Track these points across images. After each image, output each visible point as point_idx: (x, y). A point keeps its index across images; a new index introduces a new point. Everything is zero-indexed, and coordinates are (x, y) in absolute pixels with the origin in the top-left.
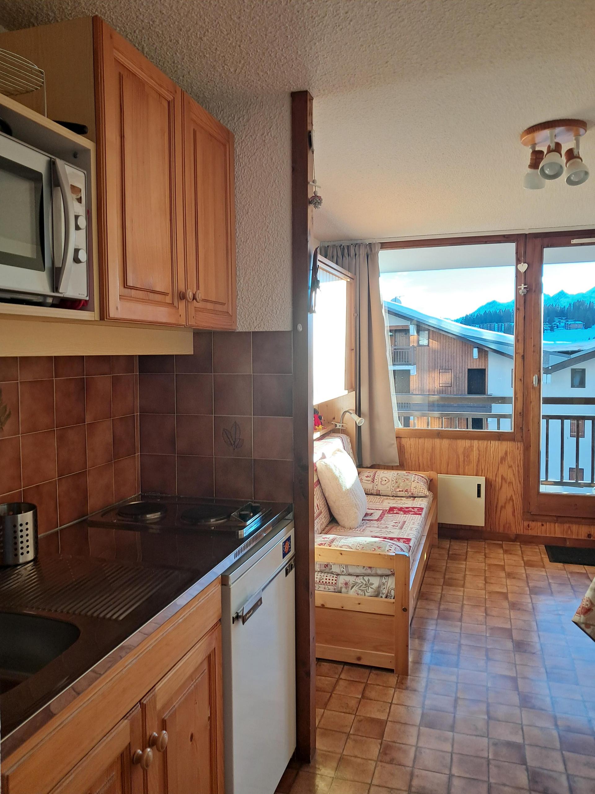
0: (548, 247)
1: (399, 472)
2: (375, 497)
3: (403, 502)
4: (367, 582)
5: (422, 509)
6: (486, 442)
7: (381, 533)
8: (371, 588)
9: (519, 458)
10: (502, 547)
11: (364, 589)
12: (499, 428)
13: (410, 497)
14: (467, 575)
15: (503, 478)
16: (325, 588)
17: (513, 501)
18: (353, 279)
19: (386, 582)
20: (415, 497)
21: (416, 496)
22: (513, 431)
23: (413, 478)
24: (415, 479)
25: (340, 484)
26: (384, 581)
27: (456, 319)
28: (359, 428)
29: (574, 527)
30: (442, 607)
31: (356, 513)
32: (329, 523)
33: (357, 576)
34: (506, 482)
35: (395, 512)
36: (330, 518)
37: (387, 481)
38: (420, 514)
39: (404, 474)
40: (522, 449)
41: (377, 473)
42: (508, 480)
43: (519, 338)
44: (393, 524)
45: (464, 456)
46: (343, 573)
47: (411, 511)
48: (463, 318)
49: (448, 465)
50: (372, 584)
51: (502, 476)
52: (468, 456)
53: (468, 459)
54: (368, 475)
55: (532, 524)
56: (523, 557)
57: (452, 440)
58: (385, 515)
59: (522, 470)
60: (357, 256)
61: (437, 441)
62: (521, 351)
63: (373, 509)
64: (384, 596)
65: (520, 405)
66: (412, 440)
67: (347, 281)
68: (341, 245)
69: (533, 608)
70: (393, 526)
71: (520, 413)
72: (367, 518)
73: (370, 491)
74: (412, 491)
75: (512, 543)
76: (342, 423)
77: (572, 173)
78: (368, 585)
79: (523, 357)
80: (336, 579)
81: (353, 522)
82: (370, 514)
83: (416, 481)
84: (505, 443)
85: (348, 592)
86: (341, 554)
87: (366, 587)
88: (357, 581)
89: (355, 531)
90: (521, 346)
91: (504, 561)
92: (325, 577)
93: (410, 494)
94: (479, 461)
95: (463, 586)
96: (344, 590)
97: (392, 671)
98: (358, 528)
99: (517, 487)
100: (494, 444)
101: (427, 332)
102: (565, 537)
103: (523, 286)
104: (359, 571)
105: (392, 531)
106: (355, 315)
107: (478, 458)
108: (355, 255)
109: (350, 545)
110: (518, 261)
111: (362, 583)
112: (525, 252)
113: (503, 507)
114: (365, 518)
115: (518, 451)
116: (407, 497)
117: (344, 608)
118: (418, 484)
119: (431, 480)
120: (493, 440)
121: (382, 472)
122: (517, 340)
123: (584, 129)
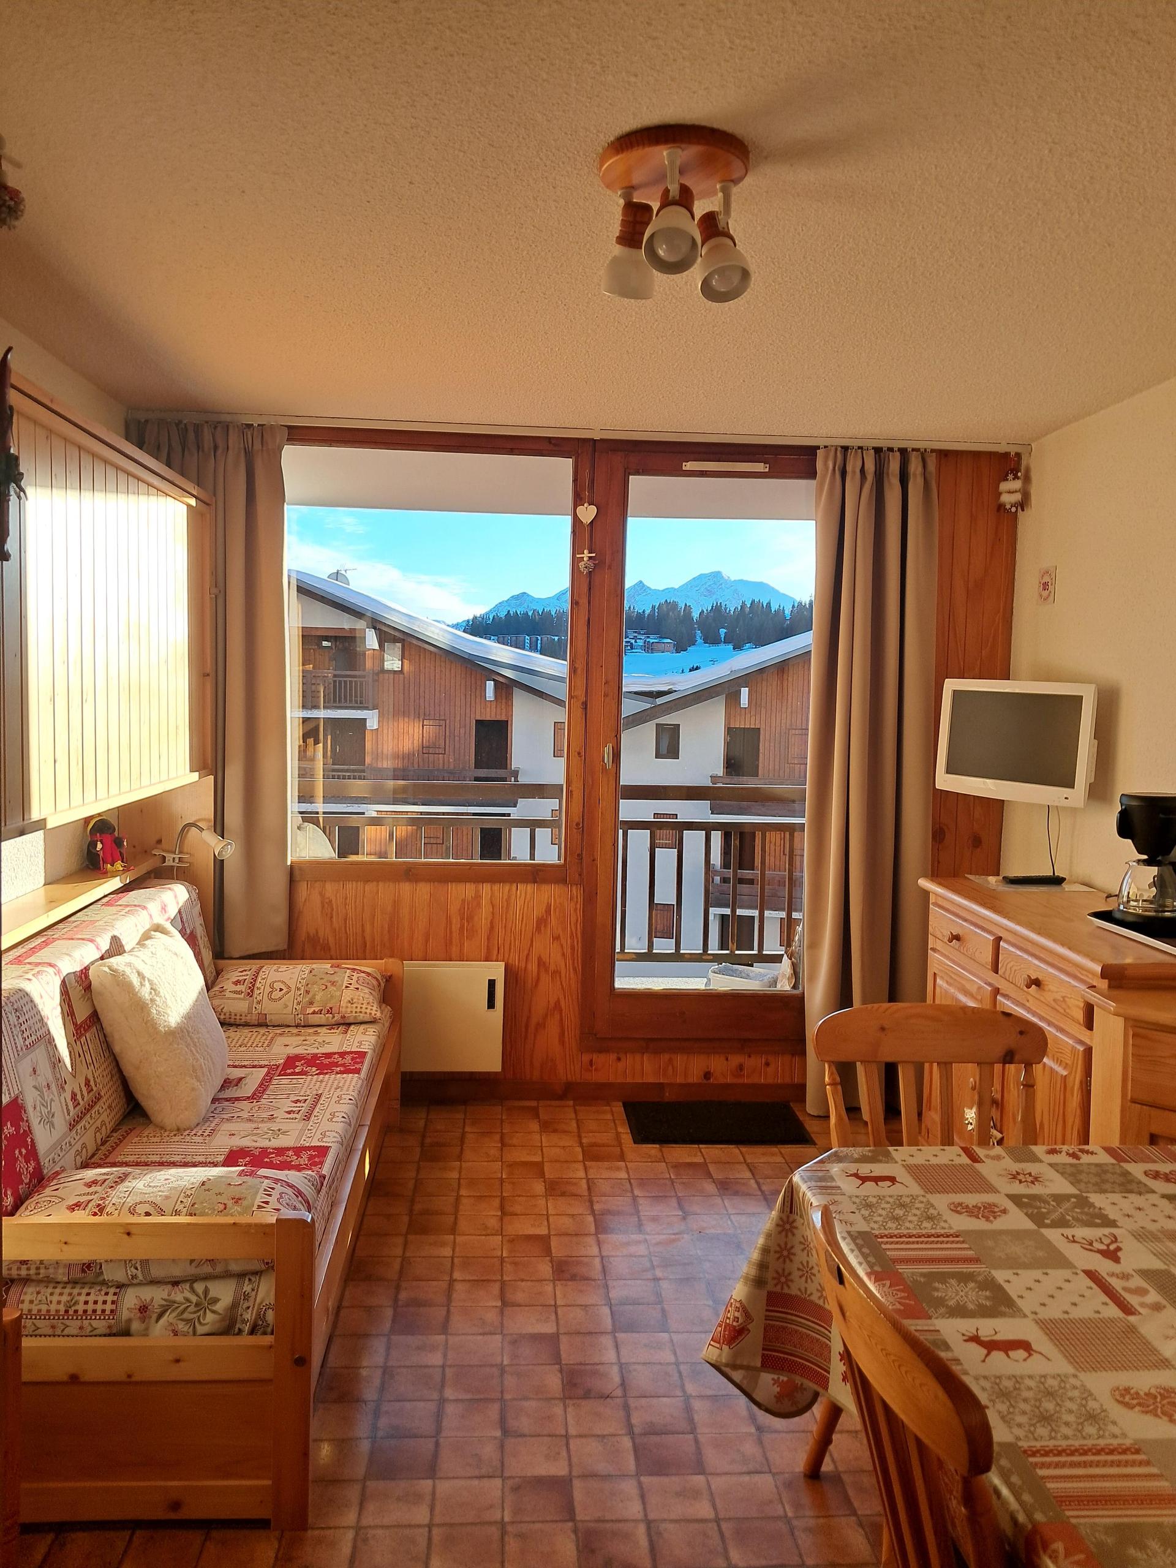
0: (637, 473)
1: (314, 966)
2: (254, 1030)
3: (320, 1039)
4: (202, 1297)
5: (362, 1055)
6: (507, 887)
7: (254, 1138)
8: (213, 1312)
9: (573, 919)
10: (537, 1116)
11: (192, 1316)
12: (532, 857)
13: (339, 1024)
14: (462, 1198)
15: (541, 963)
16: (81, 1328)
17: (561, 1011)
18: (208, 504)
19: (253, 1290)
20: (349, 1024)
21: (351, 1020)
22: (562, 861)
23: (346, 978)
24: (351, 982)
25: (152, 1019)
26: (247, 1288)
27: (455, 623)
28: (220, 864)
29: (679, 1060)
30: (403, 1295)
31: (193, 1089)
32: (122, 1120)
33: (175, 1283)
34: (547, 971)
35: (297, 1070)
36: (128, 1105)
37: (285, 990)
38: (358, 1071)
39: (326, 971)
40: (580, 900)
41: (261, 973)
42: (552, 967)
43: (577, 666)
44: (288, 1105)
45: (462, 919)
46: (135, 1281)
47: (336, 1065)
48: (468, 621)
49: (427, 941)
50: (216, 1301)
51: (540, 959)
52: (470, 919)
53: (471, 924)
54: (240, 978)
55: (599, 1059)
56: (580, 1137)
57: (436, 883)
58: (274, 1082)
59: (580, 944)
60: (219, 452)
61: (406, 888)
62: (580, 693)
63: (245, 1066)
64: (247, 1329)
65: (577, 808)
66: (349, 885)
67: (189, 506)
68: (180, 422)
69: (604, 1270)
70: (289, 1113)
71: (578, 824)
72: (228, 1094)
73: (243, 1018)
74: (343, 1010)
75: (558, 1103)
76: (181, 852)
77: (712, 269)
78: (206, 1303)
79: (585, 705)
80: (115, 1298)
81: (187, 1113)
82: (234, 1082)
83: (352, 987)
84: (545, 888)
85: (147, 1329)
86: (129, 1234)
87: (198, 1311)
88: (173, 1297)
89: (188, 1139)
90: (581, 682)
91: (542, 1150)
92: (83, 1298)
93: (337, 1017)
94: (492, 928)
95: (453, 1231)
96: (135, 1326)
97: (262, 1524)
98: (199, 1127)
99: (570, 979)
100: (525, 890)
101: (399, 645)
102: (661, 1081)
103: (586, 554)
104: (177, 1272)
105: (284, 1128)
106: (214, 590)
107: (492, 923)
108: (216, 448)
109: (158, 1200)
110: (578, 500)
111: (187, 1300)
112: (592, 481)
113: (541, 1026)
114: (222, 1095)
115: (573, 904)
116: (331, 1026)
117: (134, 1379)
118: (358, 993)
119: (389, 979)
120: (522, 882)
121: (275, 967)
122: (573, 670)
123: (744, 163)
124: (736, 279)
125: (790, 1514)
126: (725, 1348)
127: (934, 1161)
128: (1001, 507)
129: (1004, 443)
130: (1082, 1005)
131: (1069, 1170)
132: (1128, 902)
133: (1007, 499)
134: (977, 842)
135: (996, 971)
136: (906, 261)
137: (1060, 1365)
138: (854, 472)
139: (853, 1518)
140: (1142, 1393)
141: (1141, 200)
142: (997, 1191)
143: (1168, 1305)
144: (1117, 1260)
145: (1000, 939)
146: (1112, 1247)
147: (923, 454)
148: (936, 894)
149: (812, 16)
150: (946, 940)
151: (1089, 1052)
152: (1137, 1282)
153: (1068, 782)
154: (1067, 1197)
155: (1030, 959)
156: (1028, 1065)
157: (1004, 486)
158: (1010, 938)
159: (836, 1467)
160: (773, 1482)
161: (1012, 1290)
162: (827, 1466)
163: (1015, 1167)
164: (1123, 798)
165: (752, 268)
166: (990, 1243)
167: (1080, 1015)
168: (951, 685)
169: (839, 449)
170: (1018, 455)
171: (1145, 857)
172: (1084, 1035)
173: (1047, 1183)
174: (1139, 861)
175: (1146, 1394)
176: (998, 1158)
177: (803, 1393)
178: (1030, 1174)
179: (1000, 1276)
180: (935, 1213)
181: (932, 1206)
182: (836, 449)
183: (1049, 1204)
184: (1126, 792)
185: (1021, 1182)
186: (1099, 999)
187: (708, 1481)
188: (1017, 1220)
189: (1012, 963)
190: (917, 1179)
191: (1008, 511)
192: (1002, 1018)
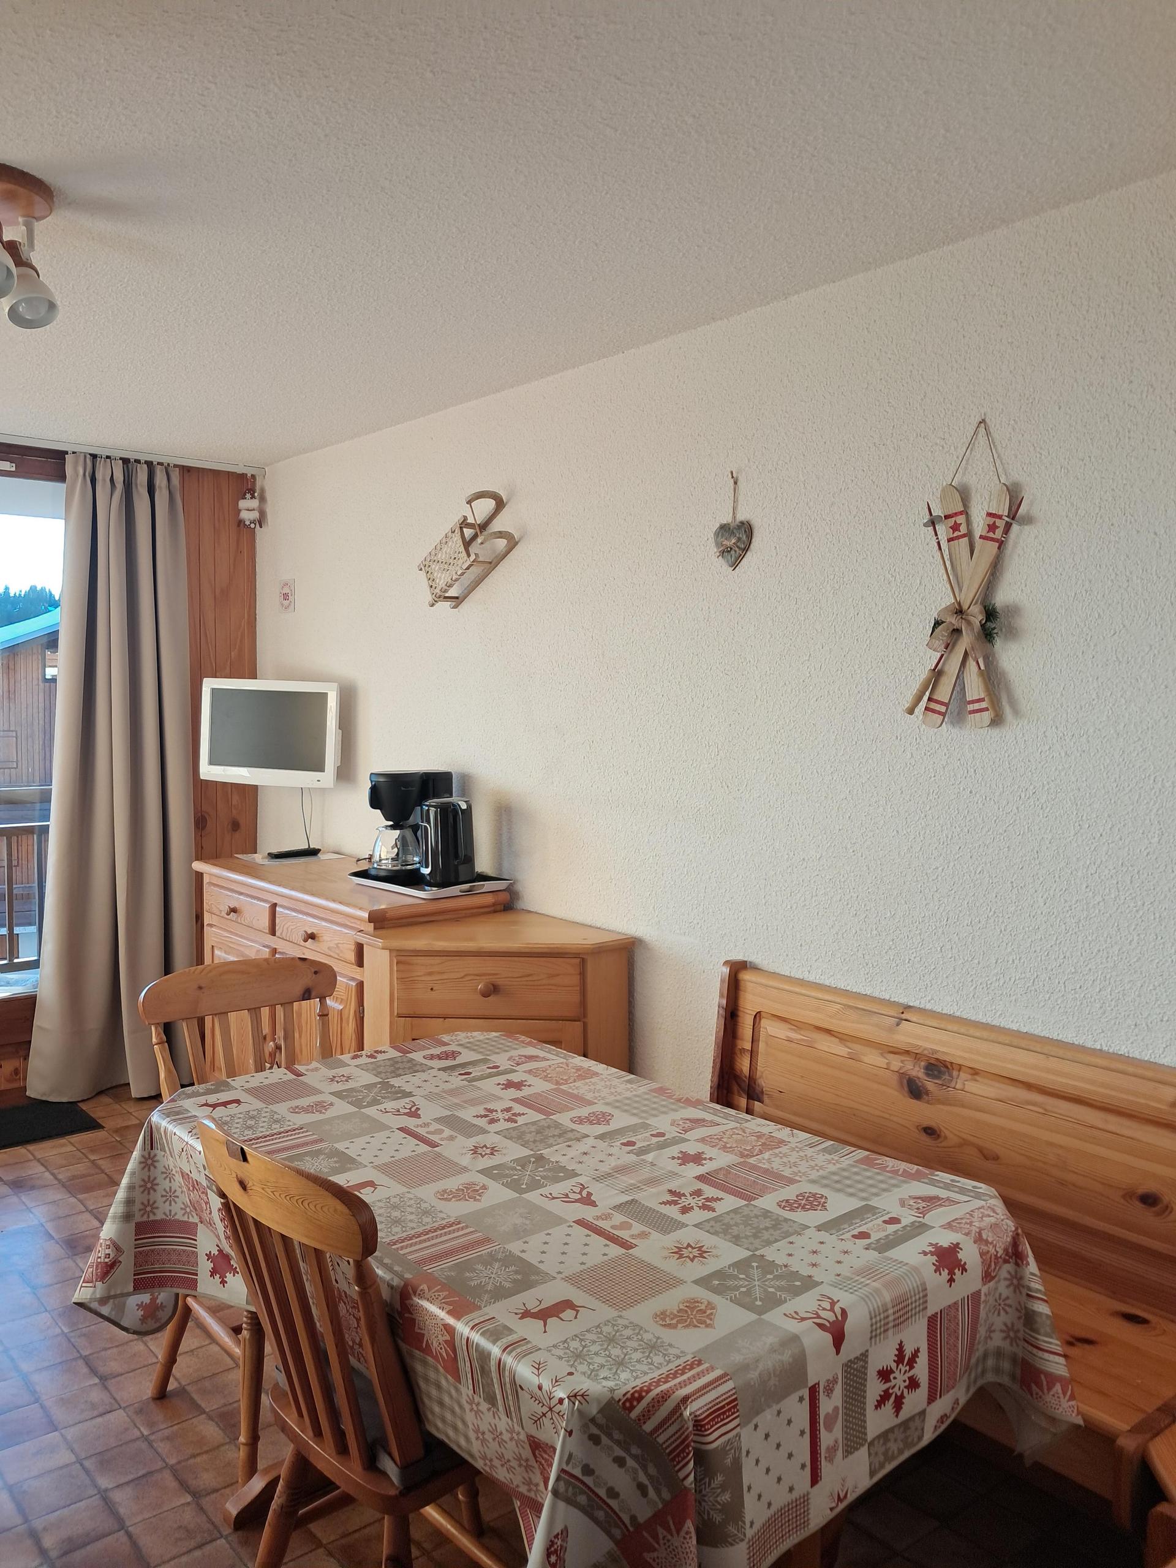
77: (19, 299)
123: (50, 206)
124: (43, 310)
125: (146, 1433)
126: (99, 1284)
127: (266, 1082)
128: (240, 523)
129: (241, 465)
130: (353, 947)
131: (371, 1067)
132: (380, 860)
133: (246, 516)
134: (235, 826)
135: (273, 932)
136: (182, 308)
137: (398, 1188)
138: (104, 480)
139: (204, 1416)
140: (454, 1190)
141: (376, 298)
142: (321, 1092)
143: (458, 1135)
144: (419, 1117)
145: (274, 906)
146: (413, 1109)
147: (167, 469)
148: (210, 874)
149: (135, 112)
150: (224, 914)
151: (361, 985)
152: (435, 1126)
153: (319, 767)
154: (374, 1085)
155: (305, 917)
156: (322, 999)
157: (242, 504)
158: (285, 903)
159: (179, 1383)
160: (125, 1414)
161: (351, 1153)
162: (172, 1385)
163: (331, 1073)
164: (373, 775)
165: (58, 301)
166: (327, 1127)
167: (351, 956)
168: (209, 685)
169: (88, 456)
170: (253, 476)
171: (391, 823)
172: (356, 972)
173: (358, 1079)
174: (386, 827)
175: (456, 1190)
176: (316, 1069)
177: (163, 1311)
178: (343, 1076)
179: (340, 1146)
180: (280, 1117)
181: (276, 1113)
182: (85, 457)
183: (362, 1092)
184: (373, 772)
185: (338, 1082)
186: (369, 939)
187: (62, 1435)
188: (342, 1107)
189: (289, 924)
190: (257, 1097)
191: (248, 527)
192: (300, 963)
